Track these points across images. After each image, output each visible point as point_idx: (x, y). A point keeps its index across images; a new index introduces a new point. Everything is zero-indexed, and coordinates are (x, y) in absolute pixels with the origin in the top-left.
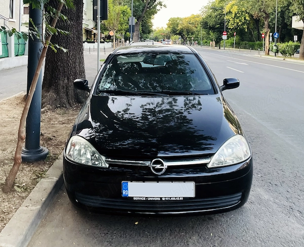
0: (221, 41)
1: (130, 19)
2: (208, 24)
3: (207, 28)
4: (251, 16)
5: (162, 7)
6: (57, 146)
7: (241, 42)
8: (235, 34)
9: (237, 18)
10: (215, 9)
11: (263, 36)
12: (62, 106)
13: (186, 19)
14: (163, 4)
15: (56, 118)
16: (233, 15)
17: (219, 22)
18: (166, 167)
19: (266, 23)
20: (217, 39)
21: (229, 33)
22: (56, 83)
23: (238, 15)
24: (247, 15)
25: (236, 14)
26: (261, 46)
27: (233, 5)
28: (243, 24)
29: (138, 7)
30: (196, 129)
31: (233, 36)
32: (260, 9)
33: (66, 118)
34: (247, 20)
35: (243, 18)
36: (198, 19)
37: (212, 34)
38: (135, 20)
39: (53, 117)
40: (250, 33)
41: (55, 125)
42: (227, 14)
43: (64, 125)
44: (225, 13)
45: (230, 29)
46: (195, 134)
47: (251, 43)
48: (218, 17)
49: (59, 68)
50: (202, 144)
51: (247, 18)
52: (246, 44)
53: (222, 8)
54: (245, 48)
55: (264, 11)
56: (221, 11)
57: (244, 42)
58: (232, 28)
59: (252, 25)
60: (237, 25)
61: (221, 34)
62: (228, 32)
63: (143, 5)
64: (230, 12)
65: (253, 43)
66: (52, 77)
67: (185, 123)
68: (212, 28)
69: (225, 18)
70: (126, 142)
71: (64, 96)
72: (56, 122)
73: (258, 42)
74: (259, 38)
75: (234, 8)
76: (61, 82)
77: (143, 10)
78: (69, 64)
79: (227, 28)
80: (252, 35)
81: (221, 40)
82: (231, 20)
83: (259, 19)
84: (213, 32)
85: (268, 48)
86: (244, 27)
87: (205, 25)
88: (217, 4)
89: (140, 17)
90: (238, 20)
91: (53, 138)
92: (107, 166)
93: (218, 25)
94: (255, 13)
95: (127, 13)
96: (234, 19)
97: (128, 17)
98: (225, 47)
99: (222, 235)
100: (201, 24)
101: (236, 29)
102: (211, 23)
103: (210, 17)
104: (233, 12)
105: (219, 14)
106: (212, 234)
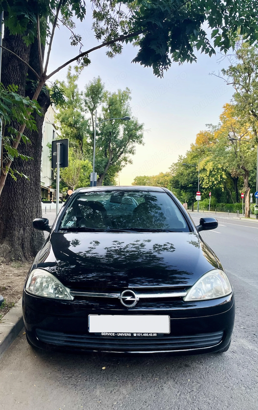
0: (195, 203)
1: (92, 174)
2: (180, 183)
3: (177, 188)
4: (228, 174)
5: (127, 162)
6: (13, 295)
7: (217, 204)
8: (210, 194)
9: (212, 177)
10: (187, 166)
11: (242, 196)
12: (17, 259)
13: (153, 177)
14: (128, 159)
15: (10, 271)
16: (208, 173)
17: (192, 180)
18: (138, 299)
19: (245, 181)
20: (189, 200)
21: (203, 194)
22: (10, 233)
23: (213, 173)
24: (223, 173)
25: (211, 172)
26: (240, 209)
27: (208, 161)
28: (219, 183)
29: (101, 162)
30: (167, 265)
31: (208, 197)
32: (238, 166)
33: (21, 271)
34: (223, 179)
35: (219, 176)
36: (167, 178)
37: (183, 194)
38: (97, 176)
39: (8, 270)
40: (228, 194)
41: (10, 277)
42: (200, 171)
43: (20, 277)
44: (198, 170)
45: (204, 188)
46: (167, 269)
47: (229, 205)
48: (191, 175)
49: (14, 217)
50: (175, 278)
51: (224, 176)
52: (222, 206)
53: (195, 165)
54: (222, 210)
55: (243, 168)
56: (193, 168)
57: (220, 204)
58: (206, 187)
59: (229, 184)
60: (213, 184)
61: (195, 194)
62: (202, 192)
63: (106, 160)
64: (204, 170)
65: (231, 205)
66: (7, 227)
67: (155, 260)
68: (184, 188)
69: (199, 176)
70: (90, 275)
71: (20, 248)
72: (11, 275)
73: (236, 204)
74: (238, 198)
75: (208, 165)
76: (17, 233)
77: (106, 166)
78: (26, 213)
79: (201, 188)
80: (230, 196)
81: (193, 202)
82: (206, 178)
83: (238, 178)
84: (186, 192)
85: (248, 209)
86: (221, 186)
87: (176, 184)
88: (189, 161)
89: (102, 174)
90: (213, 178)
91: (8, 287)
92: (72, 298)
93: (191, 184)
94: (233, 170)
95: (88, 169)
96: (209, 176)
97: (89, 173)
98: (199, 209)
99: (201, 381)
100: (171, 183)
101: (212, 188)
102: (183, 182)
103: (182, 174)
104: (208, 170)
105: (192, 172)
106: (189, 380)
